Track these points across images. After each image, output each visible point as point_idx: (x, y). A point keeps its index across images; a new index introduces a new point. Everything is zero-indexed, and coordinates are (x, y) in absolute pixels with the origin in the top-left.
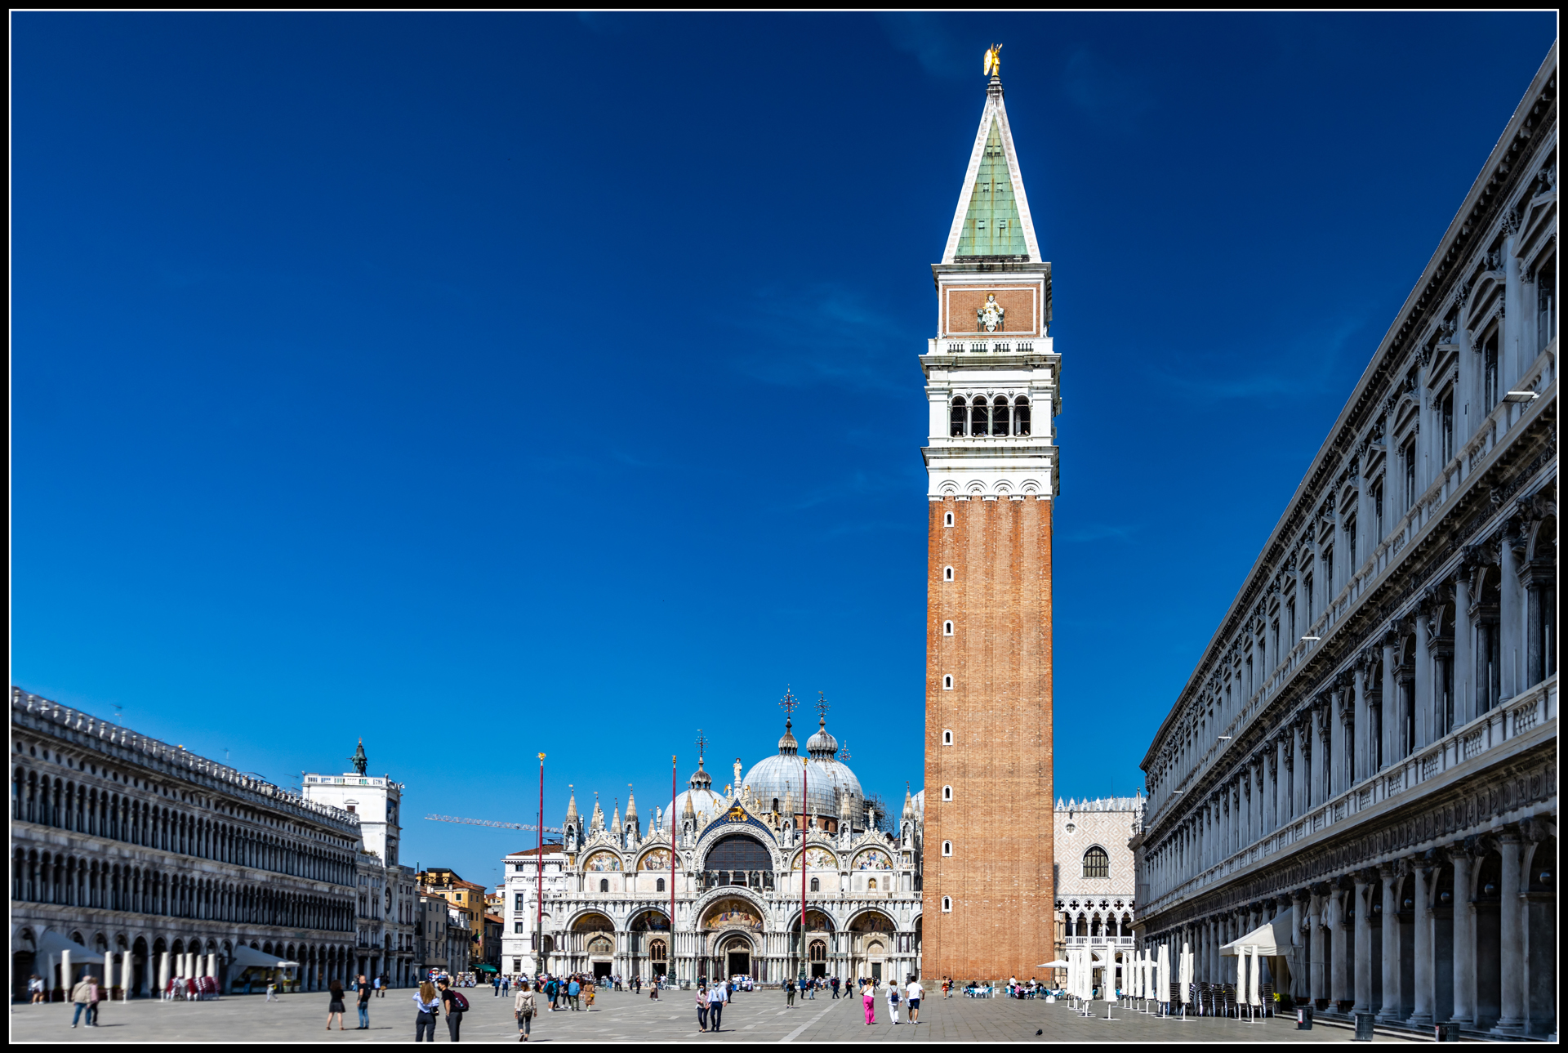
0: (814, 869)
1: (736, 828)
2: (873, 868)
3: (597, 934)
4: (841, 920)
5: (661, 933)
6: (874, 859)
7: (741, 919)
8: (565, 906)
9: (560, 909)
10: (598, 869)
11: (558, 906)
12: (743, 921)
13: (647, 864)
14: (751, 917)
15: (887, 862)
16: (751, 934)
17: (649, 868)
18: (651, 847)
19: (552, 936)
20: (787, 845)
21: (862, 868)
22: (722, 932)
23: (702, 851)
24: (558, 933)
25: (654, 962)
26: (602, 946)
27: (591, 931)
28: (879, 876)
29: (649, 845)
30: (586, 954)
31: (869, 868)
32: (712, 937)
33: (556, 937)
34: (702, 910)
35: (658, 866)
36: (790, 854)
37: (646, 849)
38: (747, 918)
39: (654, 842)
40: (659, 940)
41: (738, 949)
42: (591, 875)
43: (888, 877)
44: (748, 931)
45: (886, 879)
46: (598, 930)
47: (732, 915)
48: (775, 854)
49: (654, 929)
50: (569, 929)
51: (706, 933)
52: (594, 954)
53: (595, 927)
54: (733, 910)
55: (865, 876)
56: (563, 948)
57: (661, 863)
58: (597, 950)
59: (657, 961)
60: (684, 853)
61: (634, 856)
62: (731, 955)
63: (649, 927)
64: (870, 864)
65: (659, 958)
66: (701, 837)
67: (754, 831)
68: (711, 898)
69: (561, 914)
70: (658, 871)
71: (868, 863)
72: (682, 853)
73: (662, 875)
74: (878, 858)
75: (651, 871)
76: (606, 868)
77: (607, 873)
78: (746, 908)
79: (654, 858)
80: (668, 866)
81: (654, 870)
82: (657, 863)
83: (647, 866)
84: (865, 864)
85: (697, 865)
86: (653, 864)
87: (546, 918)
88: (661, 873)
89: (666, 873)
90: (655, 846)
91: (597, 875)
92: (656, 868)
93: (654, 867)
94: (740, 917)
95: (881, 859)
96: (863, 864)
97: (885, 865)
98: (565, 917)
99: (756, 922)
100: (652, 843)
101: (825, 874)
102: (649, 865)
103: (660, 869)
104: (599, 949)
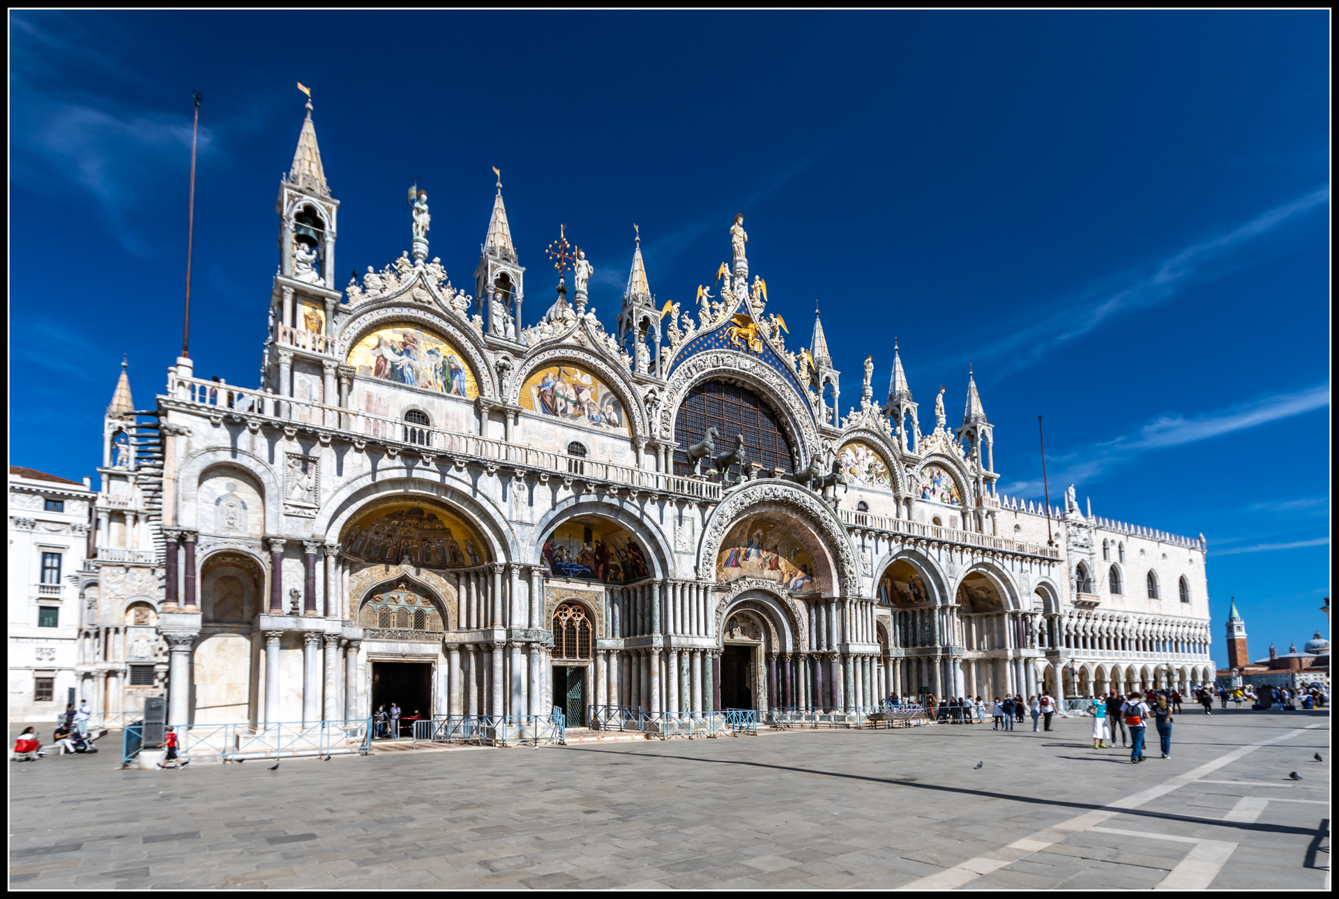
0: (860, 484)
2: (936, 499)
3: (395, 572)
5: (582, 586)
6: (939, 484)
7: (763, 566)
8: (326, 456)
9: (306, 462)
10: (397, 375)
11: (296, 447)
12: (767, 573)
13: (542, 395)
14: (782, 562)
15: (954, 491)
16: (789, 602)
17: (550, 408)
18: (558, 353)
19: (263, 558)
20: (826, 425)
21: (924, 495)
22: (737, 591)
23: (677, 398)
24: (296, 547)
25: (557, 662)
26: (403, 612)
27: (373, 561)
28: (945, 514)
29: (557, 344)
30: (355, 632)
31: (932, 498)
33: (276, 563)
35: (571, 410)
36: (834, 443)
37: (547, 356)
38: (775, 566)
39: (570, 341)
40: (570, 603)
41: (739, 637)
42: (372, 387)
43: (956, 516)
44: (783, 595)
45: (953, 518)
46: (397, 563)
47: (747, 555)
48: (808, 437)
49: (560, 572)
50: (333, 538)
52: (375, 636)
53: (384, 549)
54: (750, 544)
55: (928, 509)
56: (312, 603)
57: (578, 403)
58: (385, 623)
59: (565, 661)
60: (642, 392)
61: (516, 363)
64: (934, 491)
65: (571, 654)
66: (676, 363)
67: (773, 379)
68: (747, 502)
69: (307, 481)
70: (571, 422)
71: (931, 488)
72: (638, 387)
73: (581, 434)
74: (944, 482)
75: (554, 418)
76: (422, 381)
77: (426, 393)
78: (776, 541)
79: (559, 384)
80: (595, 414)
81: (559, 419)
82: (567, 400)
83: (543, 401)
84: (928, 490)
85: (666, 426)
86: (559, 400)
87: (232, 488)
88: (579, 429)
89: (590, 431)
90: (569, 353)
91: (393, 391)
92: (564, 411)
93: (560, 409)
94: (761, 561)
95: (946, 486)
96: (924, 488)
97: (952, 497)
98: (324, 498)
99: (791, 576)
100: (564, 342)
101: (876, 495)
102: (548, 400)
103: (574, 417)
104: (394, 619)
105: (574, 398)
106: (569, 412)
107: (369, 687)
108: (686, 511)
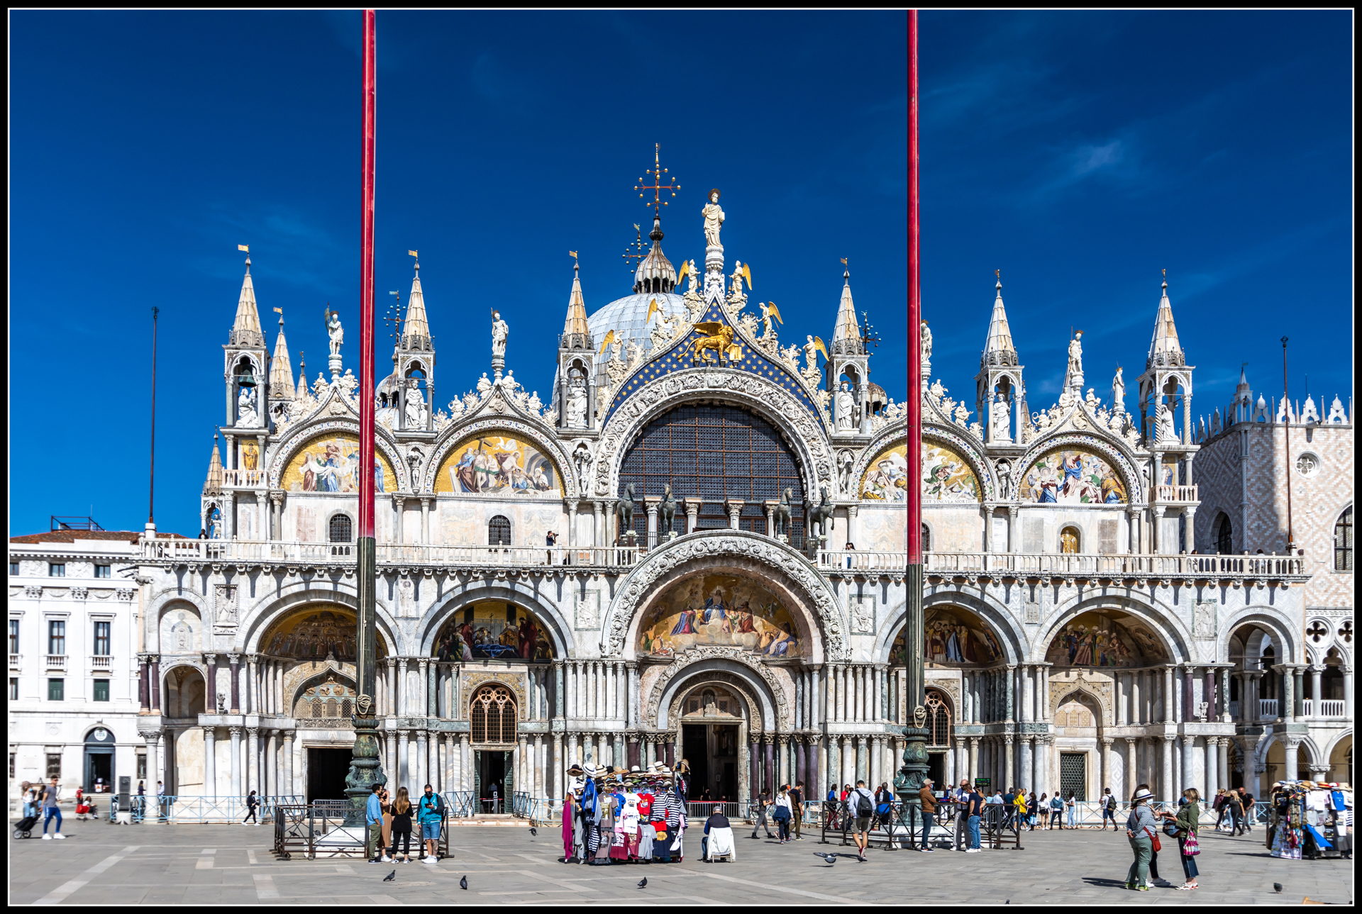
1: (713, 380)
2: (1073, 499)
3: (321, 668)
4: (1031, 631)
5: (502, 668)
6: (1076, 476)
7: (730, 629)
8: (242, 581)
9: (229, 589)
10: (322, 485)
11: (221, 579)
12: (736, 636)
13: (461, 475)
14: (758, 622)
15: (1111, 482)
16: (762, 671)
17: (469, 485)
18: (474, 428)
19: (203, 669)
20: (847, 431)
21: (1044, 498)
22: (682, 662)
23: (618, 444)
24: (222, 659)
25: (479, 746)
26: (332, 703)
27: (303, 659)
28: (1089, 522)
29: (473, 419)
30: (289, 723)
31: (1062, 500)
32: (654, 674)
33: (213, 672)
34: (643, 597)
35: (493, 482)
36: (858, 454)
37: (462, 433)
38: (747, 627)
39: (486, 411)
40: (494, 686)
41: (712, 714)
42: (302, 502)
43: (1113, 524)
44: (754, 662)
45: (1107, 529)
46: (322, 659)
47: (706, 618)
48: (817, 453)
49: (481, 654)
50: (252, 648)
51: (642, 665)
52: (309, 725)
53: (313, 648)
54: (709, 604)
55: (1052, 520)
56: (236, 703)
57: (501, 474)
58: (317, 713)
59: (487, 745)
60: (570, 447)
61: (428, 450)
62: (688, 728)
63: (466, 649)
64: (1066, 488)
65: (493, 737)
66: (617, 402)
67: (758, 390)
68: (670, 563)
69: (230, 605)
70: (493, 495)
71: (1060, 483)
72: (565, 444)
73: (504, 506)
74: (1088, 471)
75: (474, 495)
76: (345, 485)
77: (347, 497)
78: (746, 598)
79: (480, 458)
80: (520, 481)
81: (481, 494)
82: (488, 472)
83: (462, 479)
84: (1053, 489)
85: (603, 479)
86: (479, 475)
87: (182, 617)
88: (501, 501)
89: (514, 501)
90: (487, 424)
91: (319, 500)
92: (485, 486)
93: (480, 484)
94: (726, 623)
95: (1093, 477)
96: (1046, 487)
97: (1105, 491)
98: (242, 617)
99: (772, 639)
100: (479, 415)
101: (946, 511)
102: (468, 477)
103: (496, 489)
104: (324, 709)
105: (496, 469)
106: (491, 485)
107: (305, 770)
108: (590, 584)
